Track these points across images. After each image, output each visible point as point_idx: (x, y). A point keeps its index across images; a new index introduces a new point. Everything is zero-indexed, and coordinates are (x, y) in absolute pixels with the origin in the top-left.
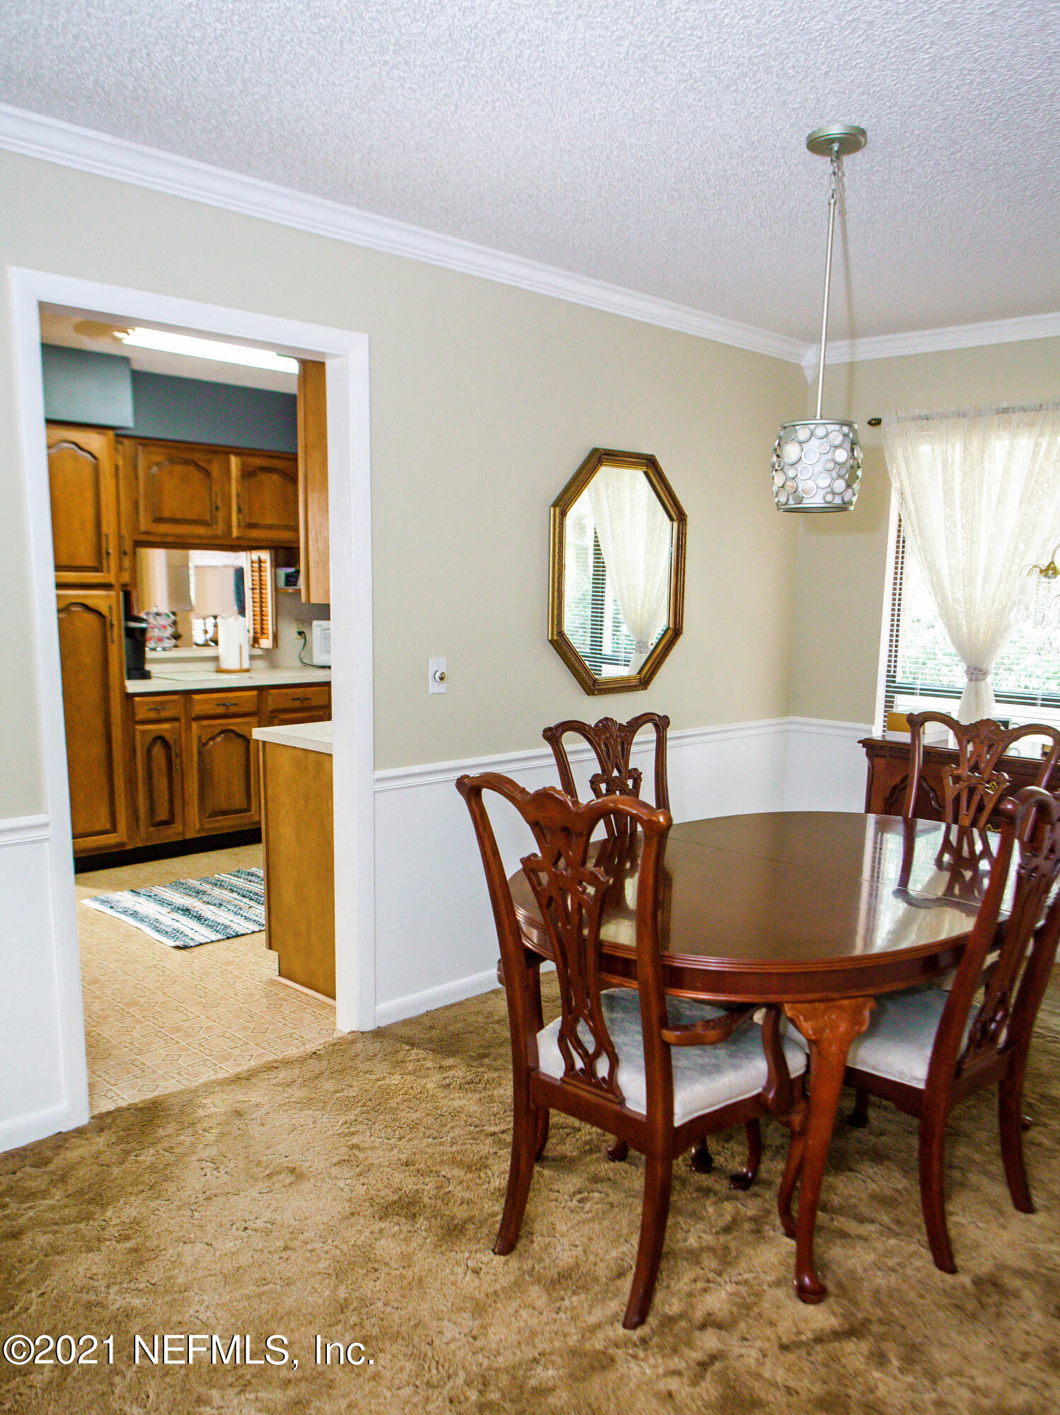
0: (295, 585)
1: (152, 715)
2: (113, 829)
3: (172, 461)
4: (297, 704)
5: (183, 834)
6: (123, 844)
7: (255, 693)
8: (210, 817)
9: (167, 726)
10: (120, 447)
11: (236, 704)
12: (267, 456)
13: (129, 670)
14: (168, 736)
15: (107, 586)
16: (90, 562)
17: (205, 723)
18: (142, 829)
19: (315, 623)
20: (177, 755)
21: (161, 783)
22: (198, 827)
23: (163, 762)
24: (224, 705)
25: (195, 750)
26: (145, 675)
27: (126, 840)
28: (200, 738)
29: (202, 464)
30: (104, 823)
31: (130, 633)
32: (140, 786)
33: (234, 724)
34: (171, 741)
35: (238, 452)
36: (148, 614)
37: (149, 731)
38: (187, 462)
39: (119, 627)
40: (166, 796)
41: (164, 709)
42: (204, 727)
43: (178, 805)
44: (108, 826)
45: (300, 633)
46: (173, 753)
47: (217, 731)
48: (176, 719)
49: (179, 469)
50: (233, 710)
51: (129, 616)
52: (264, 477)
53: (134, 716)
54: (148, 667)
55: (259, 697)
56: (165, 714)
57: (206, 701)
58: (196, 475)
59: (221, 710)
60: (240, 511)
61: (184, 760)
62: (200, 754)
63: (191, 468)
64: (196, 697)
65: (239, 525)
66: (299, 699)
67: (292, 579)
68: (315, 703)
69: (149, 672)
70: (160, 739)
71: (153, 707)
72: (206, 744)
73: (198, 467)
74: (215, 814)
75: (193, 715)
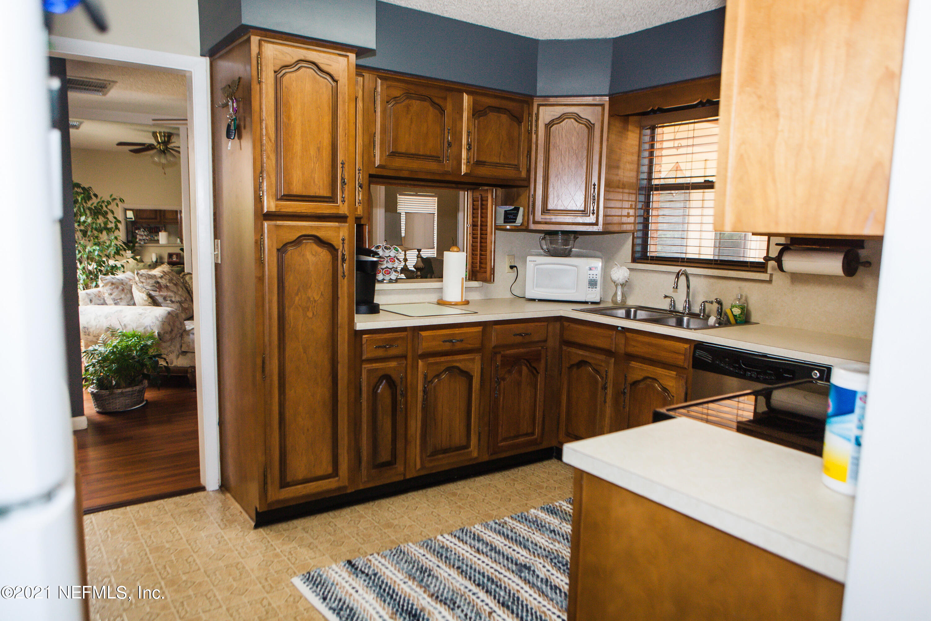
0: (515, 222)
1: (380, 353)
2: (335, 473)
3: (408, 95)
4: (519, 339)
5: (404, 475)
6: (345, 488)
7: (480, 329)
8: (429, 456)
9: (393, 364)
10: (360, 79)
11: (461, 341)
12: (496, 97)
13: (358, 304)
14: (394, 376)
15: (341, 218)
16: (324, 192)
17: (431, 360)
18: (364, 472)
19: (529, 258)
20: (402, 395)
21: (386, 424)
22: (418, 466)
23: (388, 401)
24: (451, 341)
25: (420, 388)
26: (374, 309)
27: (347, 484)
28: (425, 376)
29: (436, 100)
30: (326, 467)
31: (361, 266)
32: (365, 427)
33: (460, 361)
34: (398, 381)
35: (472, 90)
36: (378, 247)
37: (376, 370)
38: (422, 98)
39: (351, 259)
40: (389, 437)
41: (391, 346)
42: (429, 364)
43: (400, 445)
44: (330, 470)
45: (512, 267)
46: (399, 392)
47: (443, 368)
48: (405, 357)
49: (416, 105)
50: (459, 346)
51: (361, 250)
52: (492, 116)
53: (361, 355)
54: (378, 299)
55: (484, 331)
56: (393, 352)
57: (434, 338)
58: (432, 112)
59: (447, 347)
60: (469, 149)
61: (409, 399)
62: (425, 391)
63: (427, 104)
64: (424, 334)
65: (468, 162)
66: (520, 335)
67: (510, 216)
68: (535, 338)
69: (378, 305)
70: (388, 378)
71: (381, 344)
72: (431, 382)
73: (433, 103)
74: (435, 453)
75: (420, 352)
